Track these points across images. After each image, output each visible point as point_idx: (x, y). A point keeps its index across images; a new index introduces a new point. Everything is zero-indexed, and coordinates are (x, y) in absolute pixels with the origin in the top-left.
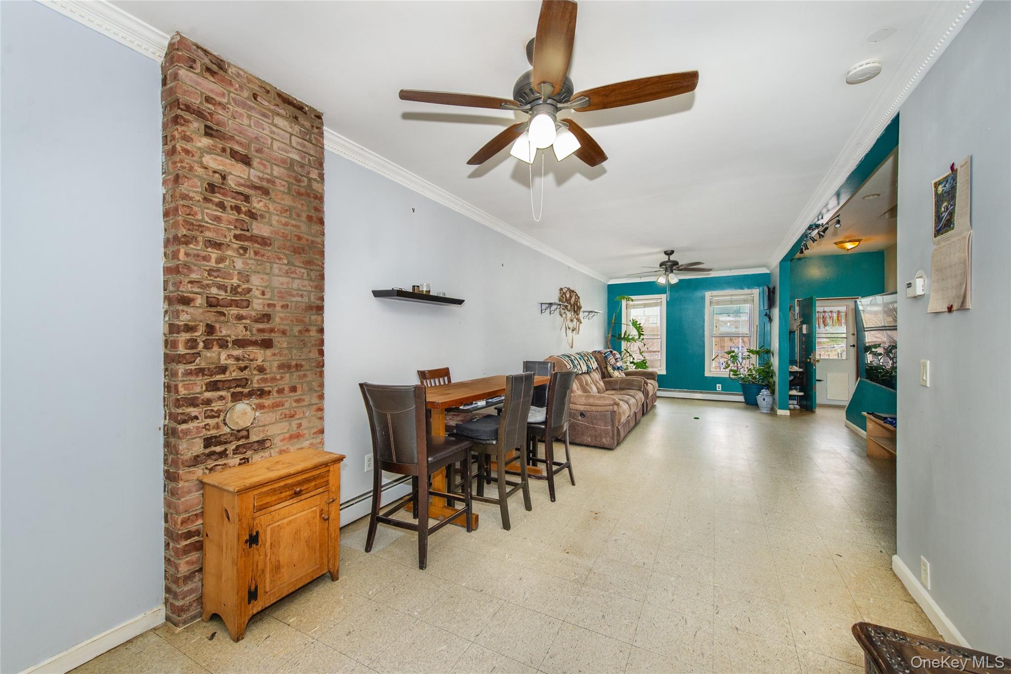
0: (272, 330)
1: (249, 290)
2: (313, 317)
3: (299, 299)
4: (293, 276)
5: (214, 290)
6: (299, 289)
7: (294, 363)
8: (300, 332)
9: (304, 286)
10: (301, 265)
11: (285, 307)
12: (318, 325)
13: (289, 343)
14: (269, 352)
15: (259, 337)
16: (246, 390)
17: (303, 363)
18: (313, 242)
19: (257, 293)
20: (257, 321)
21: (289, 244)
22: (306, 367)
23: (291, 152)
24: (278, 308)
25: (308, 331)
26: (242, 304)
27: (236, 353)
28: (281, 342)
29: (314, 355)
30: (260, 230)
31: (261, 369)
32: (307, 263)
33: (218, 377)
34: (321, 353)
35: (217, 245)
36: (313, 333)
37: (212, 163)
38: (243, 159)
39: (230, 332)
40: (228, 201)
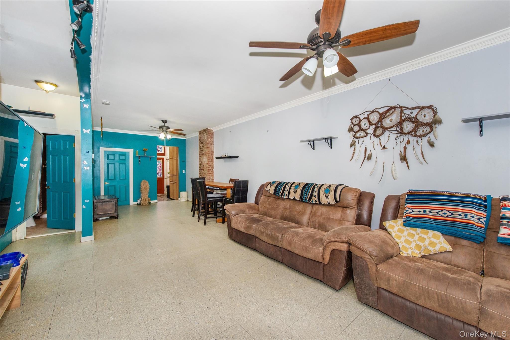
0: (204, 168)
1: (202, 162)
16: (202, 176)
18: (207, 152)
20: (203, 166)
23: (205, 138)
24: (204, 164)
26: (202, 164)
27: (202, 171)
28: (205, 170)
29: (207, 172)
30: (203, 153)
31: (203, 174)
32: (207, 156)
33: (201, 174)
34: (208, 172)
35: (201, 156)
36: (207, 168)
37: (200, 146)
38: (202, 143)
39: (202, 168)
40: (201, 150)
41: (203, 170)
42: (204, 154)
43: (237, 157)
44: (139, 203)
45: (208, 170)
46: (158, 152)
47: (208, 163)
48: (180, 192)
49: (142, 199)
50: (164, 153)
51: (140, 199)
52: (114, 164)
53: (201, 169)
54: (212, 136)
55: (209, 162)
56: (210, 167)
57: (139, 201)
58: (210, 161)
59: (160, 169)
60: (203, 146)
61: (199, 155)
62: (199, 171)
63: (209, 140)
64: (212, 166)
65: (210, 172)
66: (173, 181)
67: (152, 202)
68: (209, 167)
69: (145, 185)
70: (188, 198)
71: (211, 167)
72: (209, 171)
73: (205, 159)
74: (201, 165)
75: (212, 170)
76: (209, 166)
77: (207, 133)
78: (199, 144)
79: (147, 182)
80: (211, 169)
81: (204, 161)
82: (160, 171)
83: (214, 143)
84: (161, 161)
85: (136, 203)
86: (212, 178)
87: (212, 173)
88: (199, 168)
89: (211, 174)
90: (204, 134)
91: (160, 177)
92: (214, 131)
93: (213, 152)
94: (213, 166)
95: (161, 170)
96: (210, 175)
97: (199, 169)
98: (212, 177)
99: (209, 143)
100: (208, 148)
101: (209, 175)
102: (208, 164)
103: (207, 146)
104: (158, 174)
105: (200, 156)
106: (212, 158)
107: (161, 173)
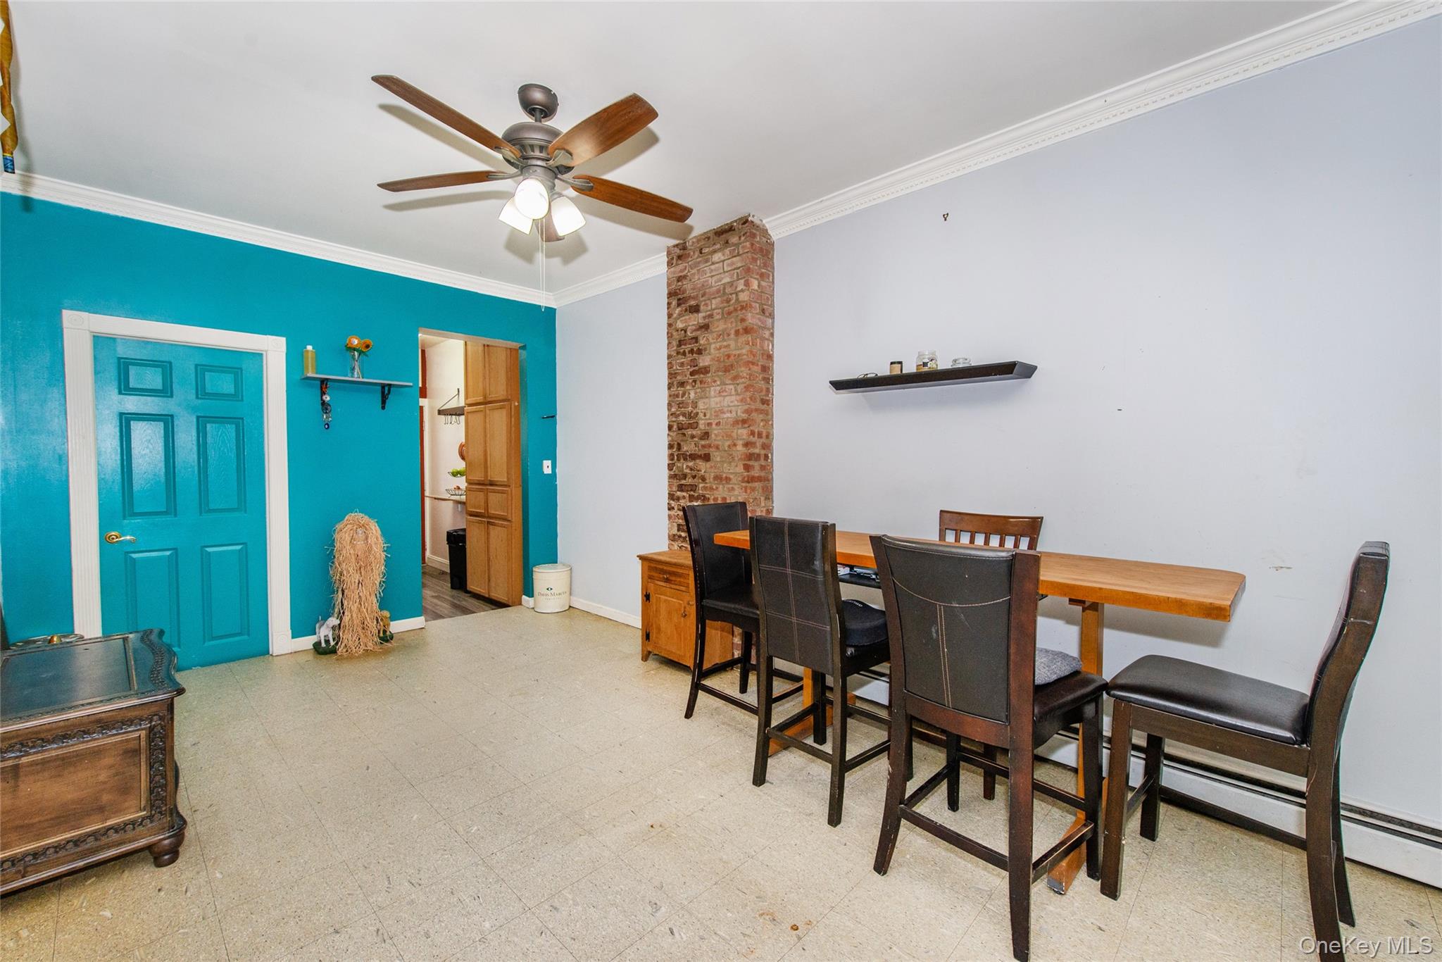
0: (710, 446)
1: (697, 413)
2: (740, 431)
3: (729, 415)
4: (725, 394)
5: (681, 418)
6: (729, 406)
7: (724, 475)
8: (729, 446)
9: (732, 402)
10: (730, 382)
11: (718, 424)
12: (744, 439)
13: (722, 457)
14: (708, 465)
15: (702, 452)
16: (696, 495)
17: (731, 476)
18: (739, 355)
19: (701, 415)
20: (701, 439)
21: (722, 365)
22: (734, 481)
23: (722, 278)
24: (714, 426)
25: (735, 445)
26: (694, 426)
27: (691, 464)
28: (716, 456)
29: (740, 469)
30: (704, 361)
31: (703, 479)
32: (735, 378)
33: (683, 482)
34: (747, 468)
35: (682, 384)
36: (740, 448)
37: (680, 325)
38: (695, 309)
39: (688, 448)
40: (687, 348)
41: (707, 458)
42: (713, 369)
44: (327, 642)
45: (750, 457)
47: (745, 416)
48: (533, 569)
49: (346, 618)
51: (333, 621)
52: (167, 421)
54: (765, 265)
55: (754, 415)
56: (758, 444)
57: (324, 632)
58: (756, 410)
60: (705, 327)
61: (672, 375)
62: (670, 467)
63: (755, 284)
64: (764, 434)
65: (756, 472)
67: (397, 627)
68: (752, 439)
69: (360, 544)
71: (759, 442)
72: (751, 463)
73: (718, 399)
74: (689, 432)
75: (766, 457)
76: (753, 433)
77: (737, 245)
78: (670, 316)
79: (375, 529)
80: (763, 452)
81: (713, 405)
85: (307, 642)
86: (763, 504)
87: (763, 474)
88: (670, 447)
89: (759, 479)
90: (717, 257)
94: (767, 437)
96: (756, 484)
97: (664, 452)
98: (762, 498)
99: (754, 304)
100: (747, 331)
101: (753, 489)
102: (744, 421)
103: (743, 320)
105: (676, 383)
106: (764, 393)
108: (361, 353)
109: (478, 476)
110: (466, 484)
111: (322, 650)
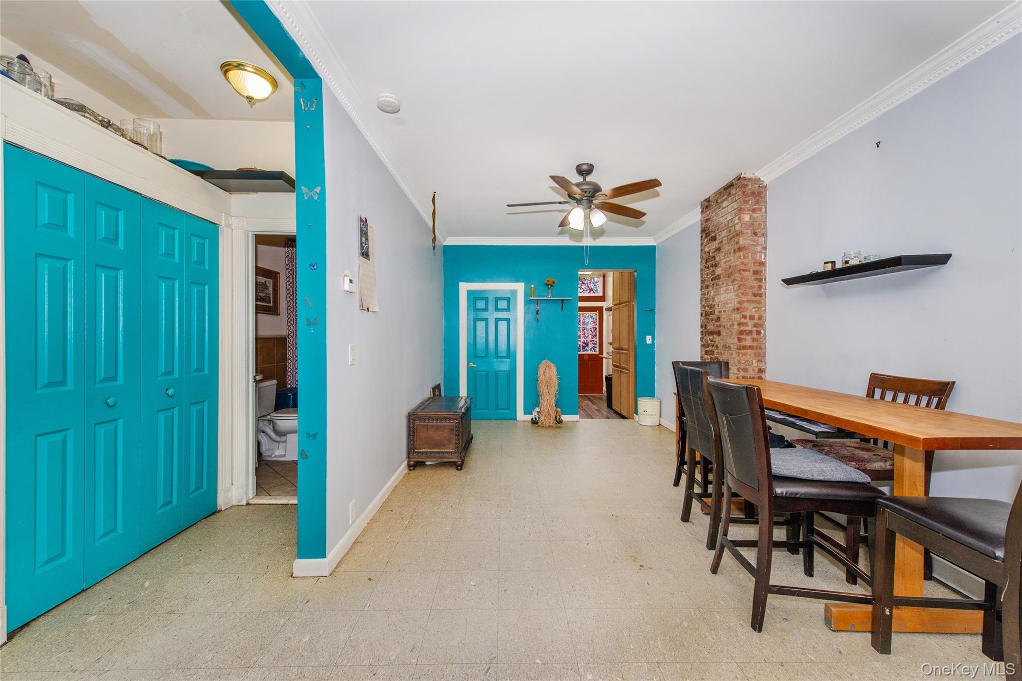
0: (720, 326)
1: (714, 305)
2: (736, 315)
3: (730, 305)
4: (728, 292)
5: (707, 308)
6: (730, 299)
7: (728, 345)
8: (730, 326)
9: (732, 297)
10: (731, 284)
11: (725, 311)
12: (737, 321)
13: (726, 333)
14: (720, 338)
15: (717, 330)
16: (714, 357)
17: (731, 346)
18: (735, 266)
19: (716, 306)
20: (716, 321)
21: (727, 273)
22: (732, 349)
23: (727, 217)
24: (722, 313)
25: (733, 325)
26: (712, 313)
27: (711, 337)
28: (724, 332)
29: (736, 341)
30: (718, 271)
31: (717, 347)
32: (733, 281)
33: (708, 349)
34: (739, 340)
35: (707, 287)
36: (736, 326)
37: (707, 250)
38: (714, 239)
39: (710, 327)
40: (709, 264)
41: (719, 333)
42: (722, 276)
43: (942, 259)
44: (536, 418)
45: (741, 332)
46: (590, 292)
47: (738, 306)
48: (638, 399)
49: (542, 409)
50: (602, 295)
51: (538, 409)
52: (486, 320)
53: (706, 332)
54: (757, 203)
55: (746, 305)
56: (749, 324)
57: (535, 413)
58: (748, 301)
59: (594, 333)
60: (718, 250)
61: (703, 281)
62: (702, 339)
63: (746, 218)
64: (756, 317)
65: (748, 341)
66: (620, 364)
67: (565, 418)
68: (743, 320)
69: (547, 375)
70: (660, 417)
71: (751, 323)
72: (742, 337)
73: (724, 296)
74: (711, 317)
75: (759, 333)
76: (745, 317)
77: (735, 194)
78: (702, 244)
79: (554, 368)
80: (755, 329)
81: (722, 299)
82: (594, 339)
83: (765, 227)
84: (596, 314)
85: (529, 417)
86: (755, 365)
87: (755, 344)
88: (702, 327)
89: (751, 347)
90: (725, 204)
91: (594, 353)
92: (766, 180)
93: (762, 264)
94: (760, 318)
95: (596, 335)
96: (749, 351)
97: (699, 330)
98: (754, 361)
99: (745, 231)
100: (739, 249)
101: (745, 354)
102: (738, 309)
103: (737, 243)
104: (590, 346)
105: (704, 286)
106: (756, 289)
107: (596, 344)
108: (551, 285)
109: (616, 346)
110: (613, 349)
111: (534, 422)
